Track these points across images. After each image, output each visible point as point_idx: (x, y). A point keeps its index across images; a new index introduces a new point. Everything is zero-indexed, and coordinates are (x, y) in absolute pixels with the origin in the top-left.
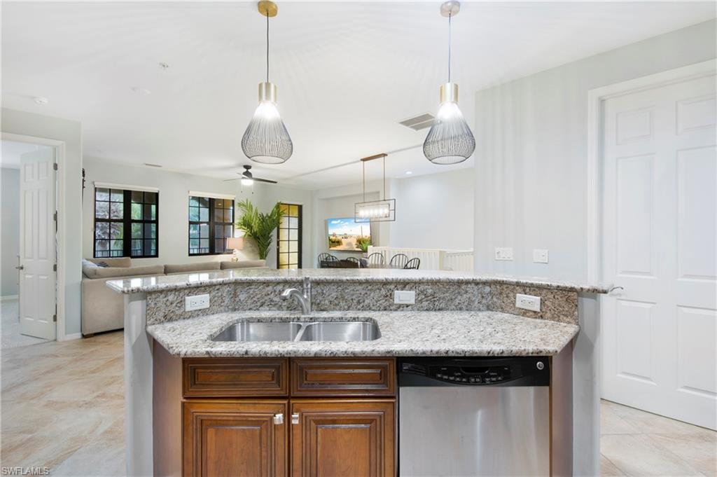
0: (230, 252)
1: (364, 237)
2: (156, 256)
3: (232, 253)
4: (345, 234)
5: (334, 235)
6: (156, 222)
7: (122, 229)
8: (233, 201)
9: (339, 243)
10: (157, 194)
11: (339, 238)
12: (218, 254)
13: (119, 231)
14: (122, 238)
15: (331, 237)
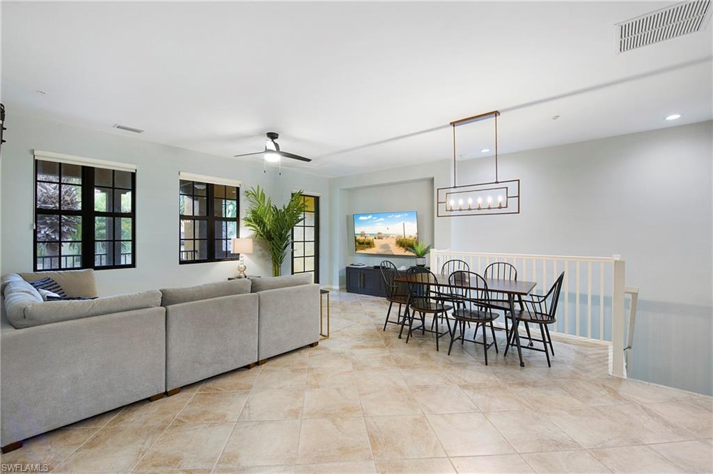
0: (235, 257)
1: (407, 237)
2: (133, 265)
3: (238, 259)
4: (379, 233)
5: (362, 234)
6: (132, 215)
7: (80, 226)
8: (238, 189)
9: (369, 244)
10: (134, 175)
11: (371, 238)
12: (219, 260)
13: (75, 229)
14: (80, 240)
15: (358, 237)
